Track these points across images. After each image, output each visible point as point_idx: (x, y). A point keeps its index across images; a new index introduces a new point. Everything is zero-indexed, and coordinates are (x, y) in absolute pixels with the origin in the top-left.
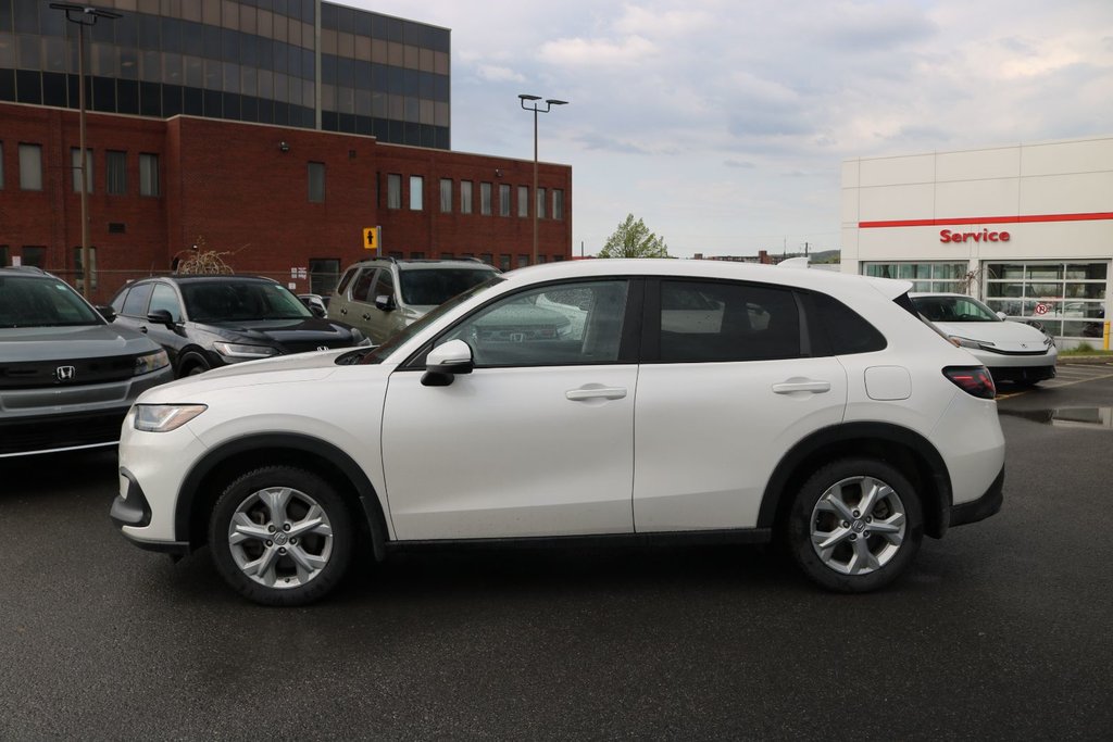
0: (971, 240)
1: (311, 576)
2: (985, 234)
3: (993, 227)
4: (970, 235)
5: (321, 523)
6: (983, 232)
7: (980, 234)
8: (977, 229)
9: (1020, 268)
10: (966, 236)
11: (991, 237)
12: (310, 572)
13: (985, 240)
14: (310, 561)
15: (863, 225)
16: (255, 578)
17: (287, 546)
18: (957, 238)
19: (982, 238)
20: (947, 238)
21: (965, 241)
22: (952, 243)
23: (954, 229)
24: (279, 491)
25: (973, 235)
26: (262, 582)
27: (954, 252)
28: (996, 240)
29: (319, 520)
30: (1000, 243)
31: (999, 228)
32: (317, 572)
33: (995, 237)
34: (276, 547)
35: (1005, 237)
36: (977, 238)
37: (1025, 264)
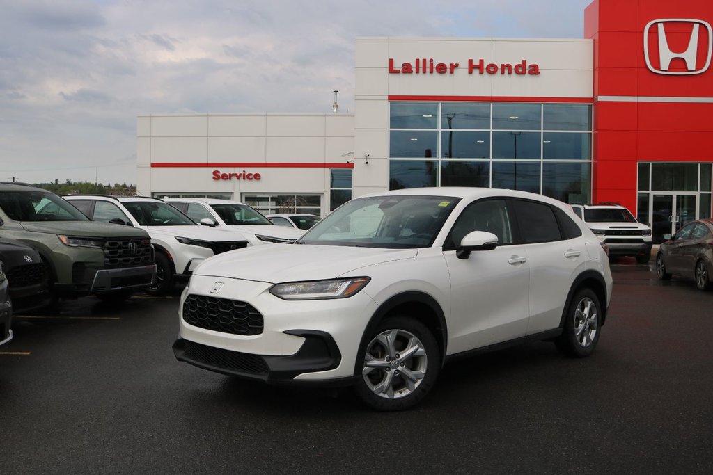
0: (234, 178)
1: (417, 385)
2: (244, 175)
3: (249, 170)
4: (233, 175)
5: (418, 348)
6: (242, 173)
7: (240, 174)
8: (238, 171)
9: (267, 199)
10: (231, 175)
11: (248, 177)
12: (415, 382)
13: (244, 179)
14: (415, 375)
15: (154, 165)
16: (382, 395)
17: (400, 368)
18: (224, 177)
19: (242, 177)
20: (217, 177)
21: (230, 179)
22: (221, 180)
23: (223, 171)
24: (389, 333)
25: (236, 174)
26: (386, 396)
27: (222, 186)
28: (252, 179)
29: (417, 347)
30: (254, 180)
31: (253, 171)
32: (420, 381)
33: (251, 177)
34: (393, 371)
35: (257, 177)
36: (238, 177)
37: (270, 196)
